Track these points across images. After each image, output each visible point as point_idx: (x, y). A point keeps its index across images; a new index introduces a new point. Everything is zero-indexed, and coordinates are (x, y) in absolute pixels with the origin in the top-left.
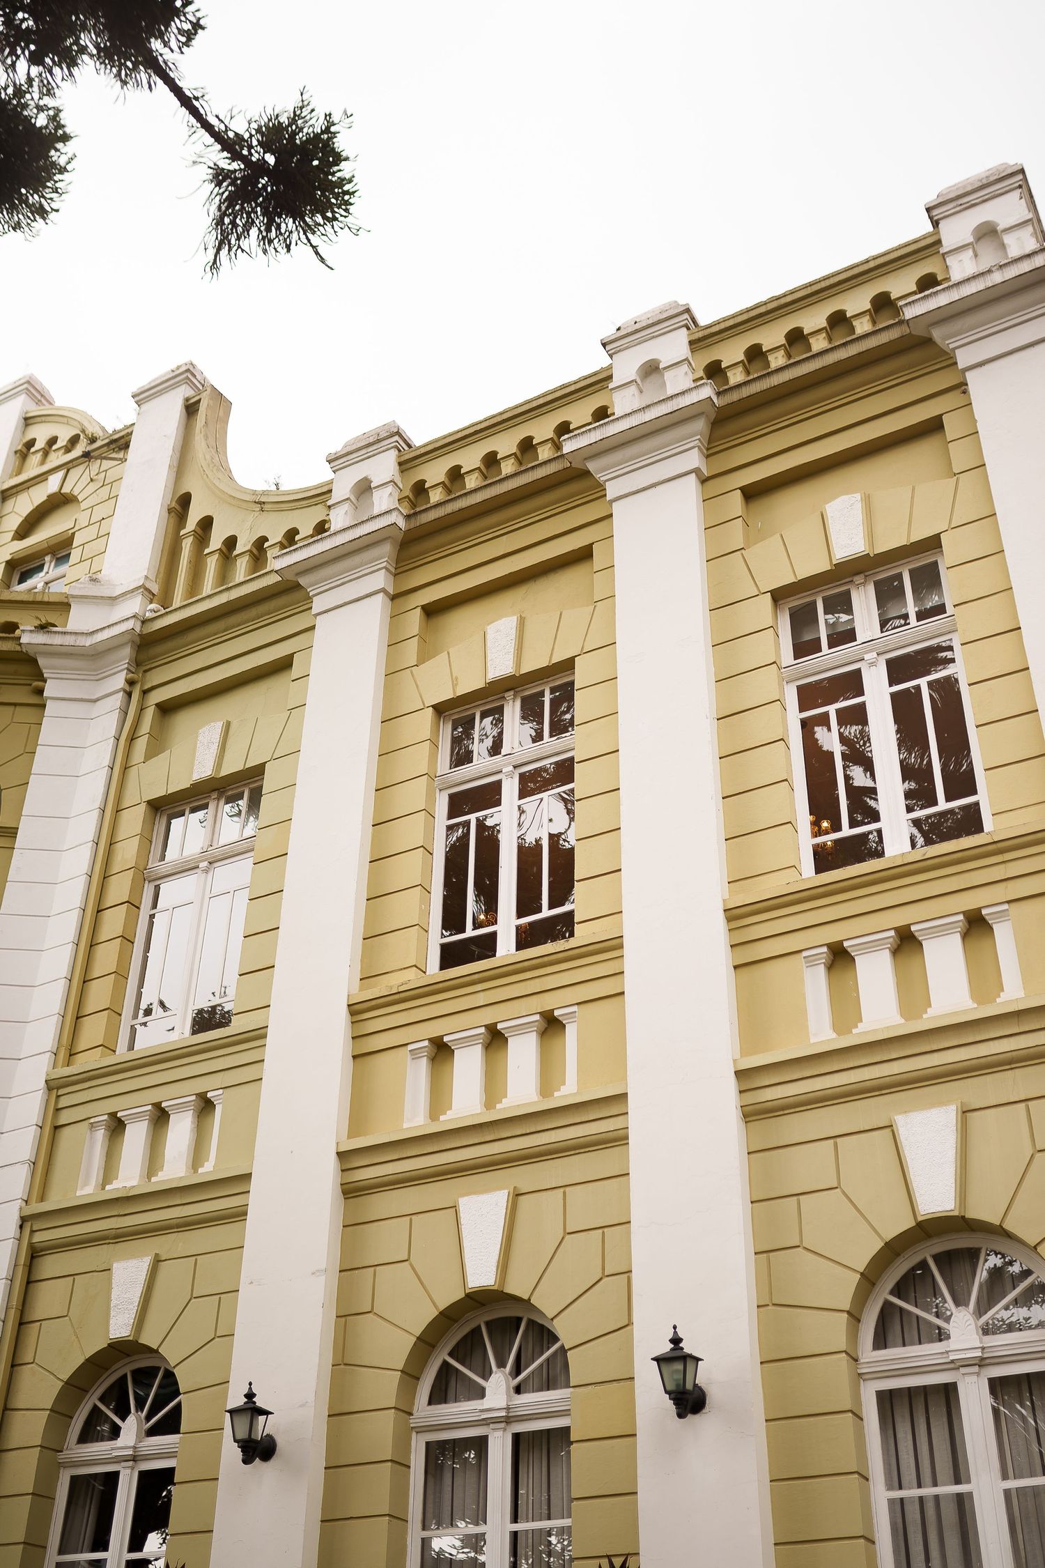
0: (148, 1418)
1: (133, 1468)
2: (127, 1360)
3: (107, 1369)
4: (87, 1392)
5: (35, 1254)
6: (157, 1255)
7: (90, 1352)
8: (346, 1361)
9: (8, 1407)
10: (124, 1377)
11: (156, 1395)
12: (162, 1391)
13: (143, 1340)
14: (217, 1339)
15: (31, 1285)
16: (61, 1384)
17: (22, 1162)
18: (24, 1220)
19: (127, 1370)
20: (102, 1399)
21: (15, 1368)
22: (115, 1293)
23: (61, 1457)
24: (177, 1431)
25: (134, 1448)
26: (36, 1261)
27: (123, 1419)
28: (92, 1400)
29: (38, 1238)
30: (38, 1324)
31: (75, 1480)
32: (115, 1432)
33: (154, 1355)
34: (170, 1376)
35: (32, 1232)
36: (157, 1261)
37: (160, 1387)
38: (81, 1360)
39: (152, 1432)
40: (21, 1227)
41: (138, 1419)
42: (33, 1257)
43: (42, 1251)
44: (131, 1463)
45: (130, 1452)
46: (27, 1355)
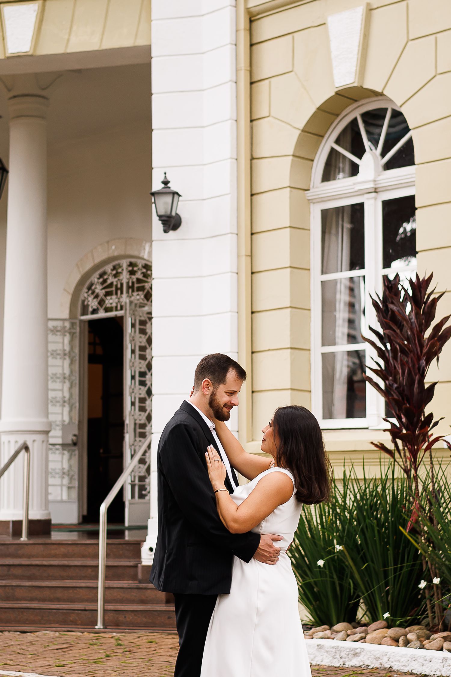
0: (383, 154)
1: (376, 199)
2: (356, 105)
3: (337, 115)
4: (322, 137)
5: (252, 18)
6: (368, 4)
7: (319, 102)
9: (255, 156)
10: (355, 121)
11: (388, 134)
12: (393, 130)
13: (367, 85)
14: (438, 77)
15: (254, 47)
16: (298, 132)
19: (357, 114)
20: (337, 142)
21: (255, 123)
22: (334, 45)
24: (413, 164)
25: (375, 181)
26: (255, 24)
27: (360, 157)
28: (329, 143)
29: (252, 3)
30: (267, 82)
31: (325, 214)
32: (354, 170)
33: (380, 98)
34: (397, 115)
36: (370, 10)
37: (390, 126)
38: (311, 110)
39: (388, 166)
41: (374, 156)
42: (251, 21)
43: (258, 14)
44: (374, 194)
45: (372, 185)
46: (262, 110)
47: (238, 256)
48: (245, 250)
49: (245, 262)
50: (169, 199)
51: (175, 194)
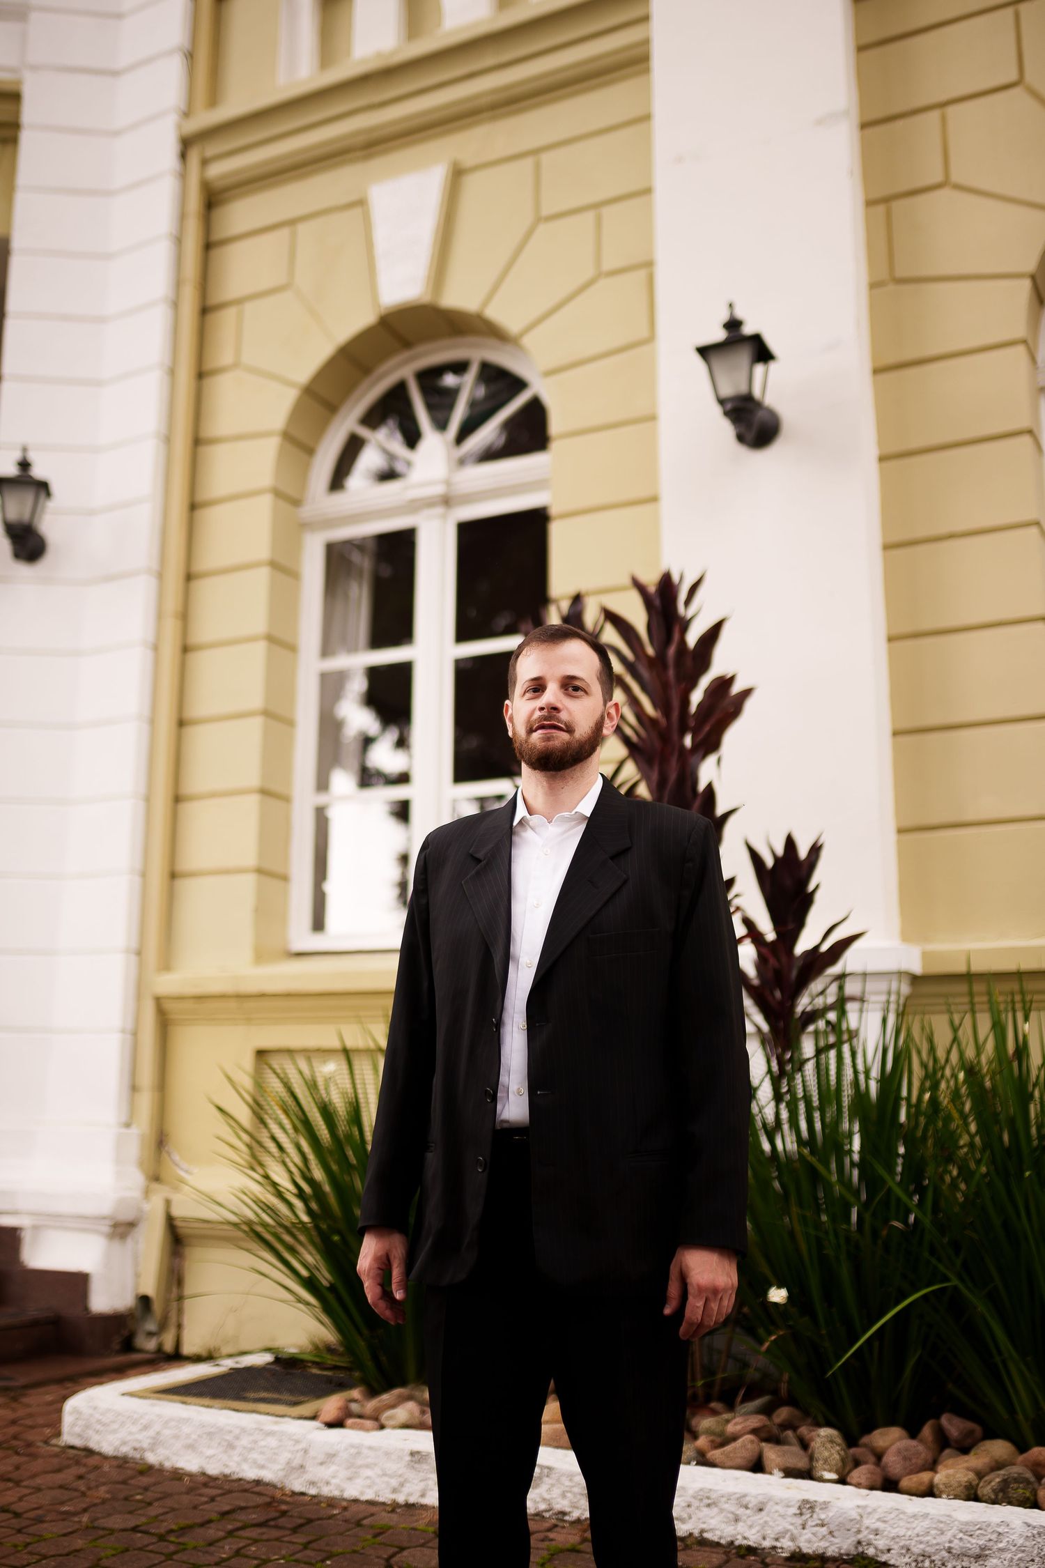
0: (459, 442)
1: (444, 517)
2: (406, 354)
3: (369, 372)
4: (338, 409)
5: (213, 199)
6: (457, 163)
8: (900, 273)
9: (203, 436)
10: (403, 384)
13: (448, 301)
14: (604, 280)
15: (213, 250)
16: (295, 392)
17: (169, 53)
18: (186, 144)
19: (408, 373)
20: (364, 421)
21: (206, 379)
23: (307, 512)
25: (447, 482)
26: (216, 208)
27: (413, 447)
28: (347, 423)
29: (216, 170)
30: (235, 308)
31: (333, 547)
35: (205, 162)
36: (458, 174)
38: (328, 351)
40: (183, 156)
41: (442, 443)
42: (210, 205)
43: (226, 191)
44: (439, 510)
45: (439, 490)
46: (223, 354)
47: (160, 616)
48: (172, 603)
49: (171, 627)
50: (28, 496)
51: (43, 488)
